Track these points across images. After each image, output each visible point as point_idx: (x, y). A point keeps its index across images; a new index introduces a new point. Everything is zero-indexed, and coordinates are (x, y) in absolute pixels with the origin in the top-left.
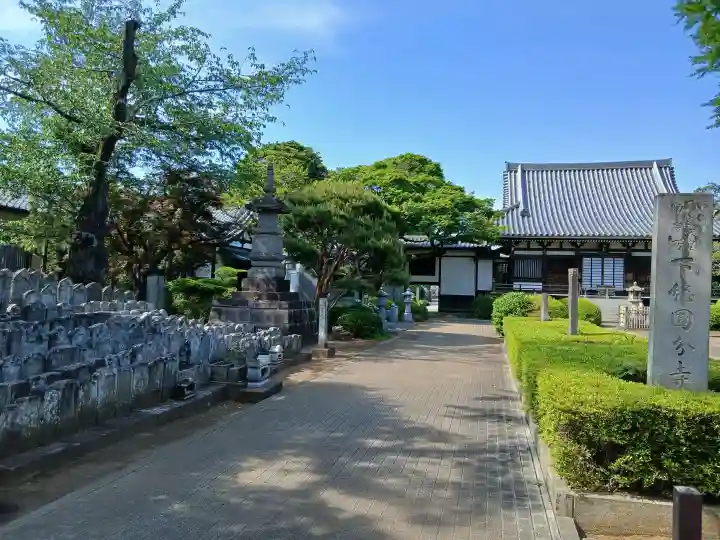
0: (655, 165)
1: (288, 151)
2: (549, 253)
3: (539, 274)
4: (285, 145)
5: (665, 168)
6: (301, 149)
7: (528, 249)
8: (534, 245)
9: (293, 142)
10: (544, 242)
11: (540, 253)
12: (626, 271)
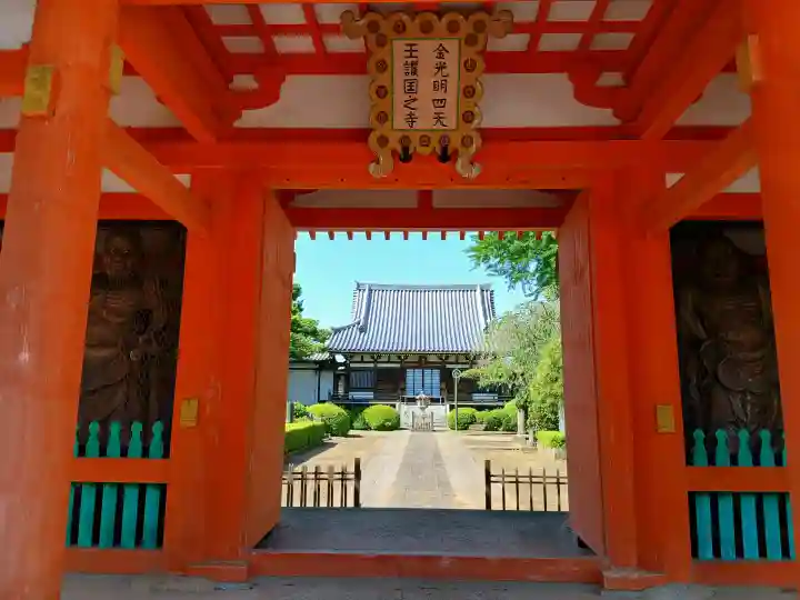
0: (479, 288)
2: (379, 365)
3: (370, 385)
5: (487, 291)
7: (362, 362)
8: (367, 358)
10: (376, 356)
12: (441, 381)
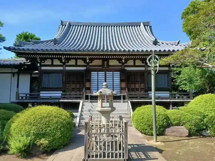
0: (142, 24)
2: (67, 68)
3: (60, 85)
5: (147, 26)
7: (53, 66)
8: (57, 63)
12: (122, 81)
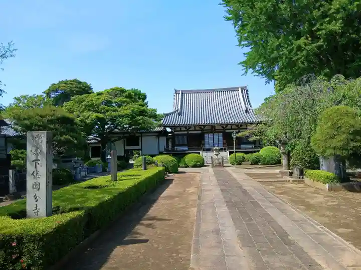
0: (240, 89)
1: (72, 84)
2: (190, 132)
3: (186, 142)
4: (71, 81)
5: (244, 90)
6: (80, 83)
7: (181, 131)
8: (183, 129)
9: (75, 79)
10: (188, 127)
11: (186, 132)
